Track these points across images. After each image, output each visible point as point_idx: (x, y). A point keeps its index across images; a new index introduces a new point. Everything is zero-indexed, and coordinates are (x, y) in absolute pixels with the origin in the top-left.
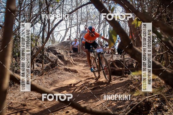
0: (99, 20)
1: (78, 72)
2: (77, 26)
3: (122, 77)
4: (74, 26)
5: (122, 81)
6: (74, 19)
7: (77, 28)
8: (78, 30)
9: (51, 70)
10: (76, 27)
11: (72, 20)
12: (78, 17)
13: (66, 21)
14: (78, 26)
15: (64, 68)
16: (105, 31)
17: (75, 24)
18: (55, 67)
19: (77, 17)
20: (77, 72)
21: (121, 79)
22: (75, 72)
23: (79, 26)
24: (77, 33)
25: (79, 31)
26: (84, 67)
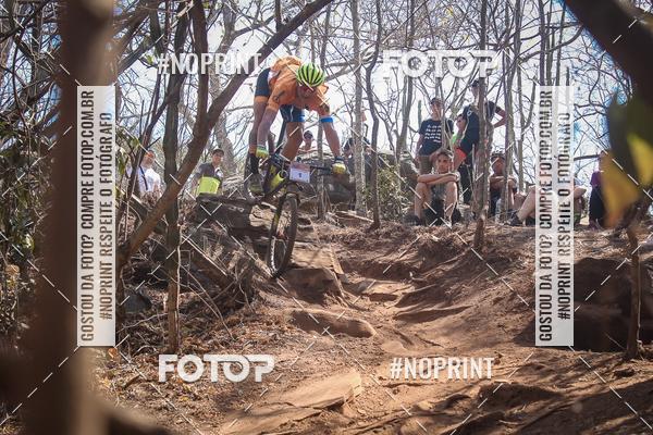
0: (477, 37)
1: (374, 332)
2: (357, 73)
3: (627, 359)
4: (338, 74)
5: (631, 381)
6: (338, 32)
7: (358, 85)
8: (365, 95)
9: (217, 324)
10: (348, 81)
11: (325, 38)
12: (362, 22)
13: (291, 47)
14: (363, 72)
15: (294, 314)
16: (515, 96)
17: (346, 64)
18: (239, 307)
19: (355, 20)
20: (368, 335)
21: (625, 367)
22: (355, 330)
23: (369, 71)
24: (360, 115)
25: (366, 103)
26: (402, 304)
